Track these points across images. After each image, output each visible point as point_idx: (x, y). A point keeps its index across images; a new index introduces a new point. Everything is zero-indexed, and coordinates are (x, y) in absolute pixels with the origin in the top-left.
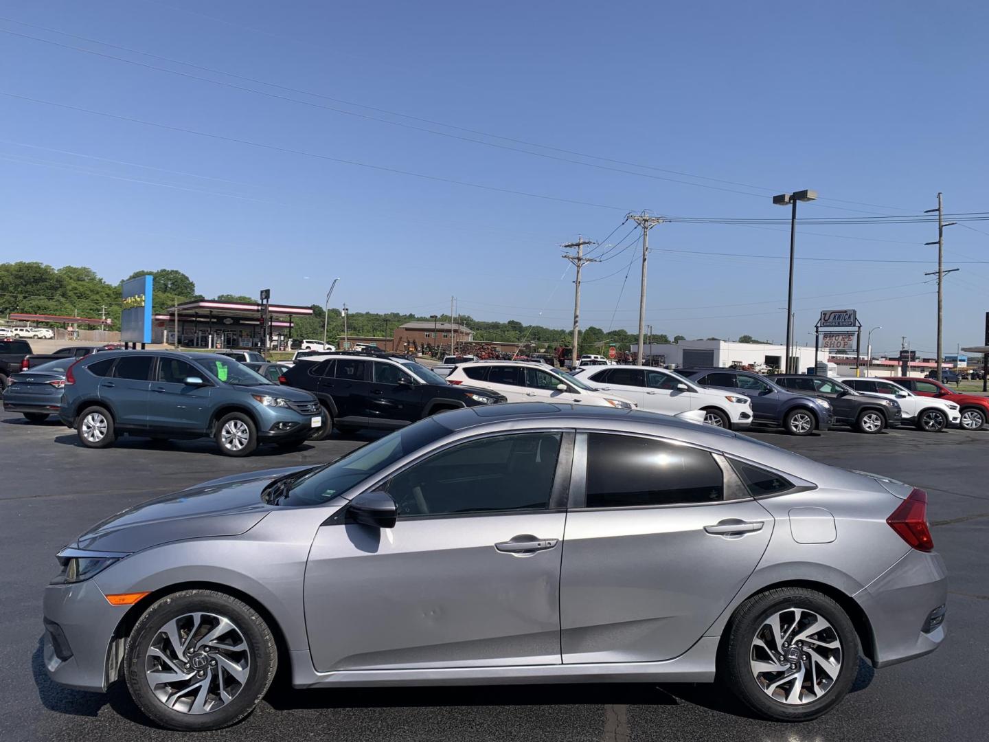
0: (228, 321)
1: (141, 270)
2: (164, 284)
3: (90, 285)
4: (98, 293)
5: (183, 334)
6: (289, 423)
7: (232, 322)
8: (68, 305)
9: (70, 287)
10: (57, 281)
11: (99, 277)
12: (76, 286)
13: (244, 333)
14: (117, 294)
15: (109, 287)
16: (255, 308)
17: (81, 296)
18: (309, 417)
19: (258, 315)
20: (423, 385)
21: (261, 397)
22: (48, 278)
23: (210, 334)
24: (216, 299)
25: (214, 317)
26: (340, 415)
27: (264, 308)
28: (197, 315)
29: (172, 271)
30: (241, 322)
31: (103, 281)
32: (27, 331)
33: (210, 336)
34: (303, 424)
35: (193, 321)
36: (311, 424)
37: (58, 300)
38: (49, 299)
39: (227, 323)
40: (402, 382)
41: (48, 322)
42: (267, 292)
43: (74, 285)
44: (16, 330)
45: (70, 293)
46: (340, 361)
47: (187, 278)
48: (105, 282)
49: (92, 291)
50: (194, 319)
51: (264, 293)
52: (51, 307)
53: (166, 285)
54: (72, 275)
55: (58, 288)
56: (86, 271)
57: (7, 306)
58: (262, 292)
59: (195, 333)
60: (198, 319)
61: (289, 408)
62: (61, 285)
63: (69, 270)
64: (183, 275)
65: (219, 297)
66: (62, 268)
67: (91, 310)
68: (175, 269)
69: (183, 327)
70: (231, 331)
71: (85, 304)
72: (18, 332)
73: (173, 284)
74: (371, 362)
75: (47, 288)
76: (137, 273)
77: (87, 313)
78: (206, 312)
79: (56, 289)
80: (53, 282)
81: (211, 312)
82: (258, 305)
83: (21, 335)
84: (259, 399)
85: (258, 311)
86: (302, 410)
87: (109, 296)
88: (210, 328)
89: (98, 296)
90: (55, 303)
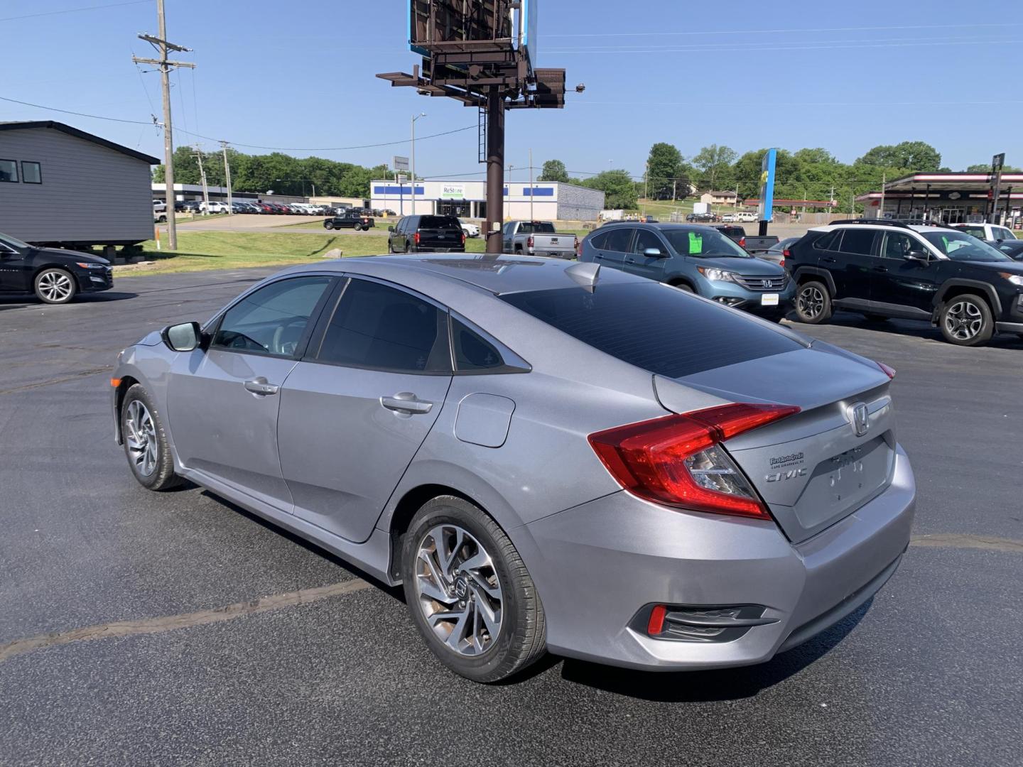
0: (954, 196)
1: (879, 145)
2: (904, 159)
3: (824, 166)
4: (830, 174)
5: (898, 212)
6: (732, 298)
7: (959, 196)
8: (801, 189)
9: (803, 170)
10: (792, 165)
11: (831, 157)
12: (810, 168)
13: (974, 210)
14: (849, 173)
15: (842, 166)
16: (985, 177)
17: (813, 178)
18: (759, 293)
19: (987, 186)
20: (943, 262)
21: (704, 269)
22: (784, 162)
23: (925, 212)
24: (966, 171)
25: (934, 192)
26: (838, 297)
27: (994, 177)
28: (914, 191)
29: (916, 143)
30: (971, 196)
31: (836, 160)
32: (749, 215)
33: (925, 214)
34: (748, 301)
35: (909, 198)
36: (760, 301)
37: (792, 185)
38: (783, 184)
39: (953, 198)
40: (911, 257)
41: (781, 207)
42: (1002, 156)
43: (807, 167)
44: (740, 215)
45: (804, 176)
46: (848, 231)
47: (933, 150)
48: (838, 162)
49: (824, 172)
50: (911, 195)
51: (998, 158)
52: (785, 192)
53: (906, 161)
54: (807, 158)
55: (793, 172)
56: (820, 152)
57: (749, 192)
58: (995, 157)
59: (911, 211)
60: (915, 196)
61: (735, 282)
62: (796, 169)
63: (805, 153)
64: (928, 146)
65: (969, 168)
66: (799, 151)
67: (821, 191)
68: (919, 141)
69: (899, 205)
70: (958, 207)
71: (816, 186)
72: (741, 217)
73: (915, 157)
74: (882, 231)
75: (783, 173)
76: (874, 149)
77: (818, 195)
78: (923, 186)
79: (790, 173)
80: (789, 167)
81: (929, 186)
82: (989, 174)
83: (744, 220)
84: (701, 270)
85: (988, 181)
86: (750, 285)
87: (840, 175)
88: (926, 205)
89: (830, 177)
90: (788, 188)
